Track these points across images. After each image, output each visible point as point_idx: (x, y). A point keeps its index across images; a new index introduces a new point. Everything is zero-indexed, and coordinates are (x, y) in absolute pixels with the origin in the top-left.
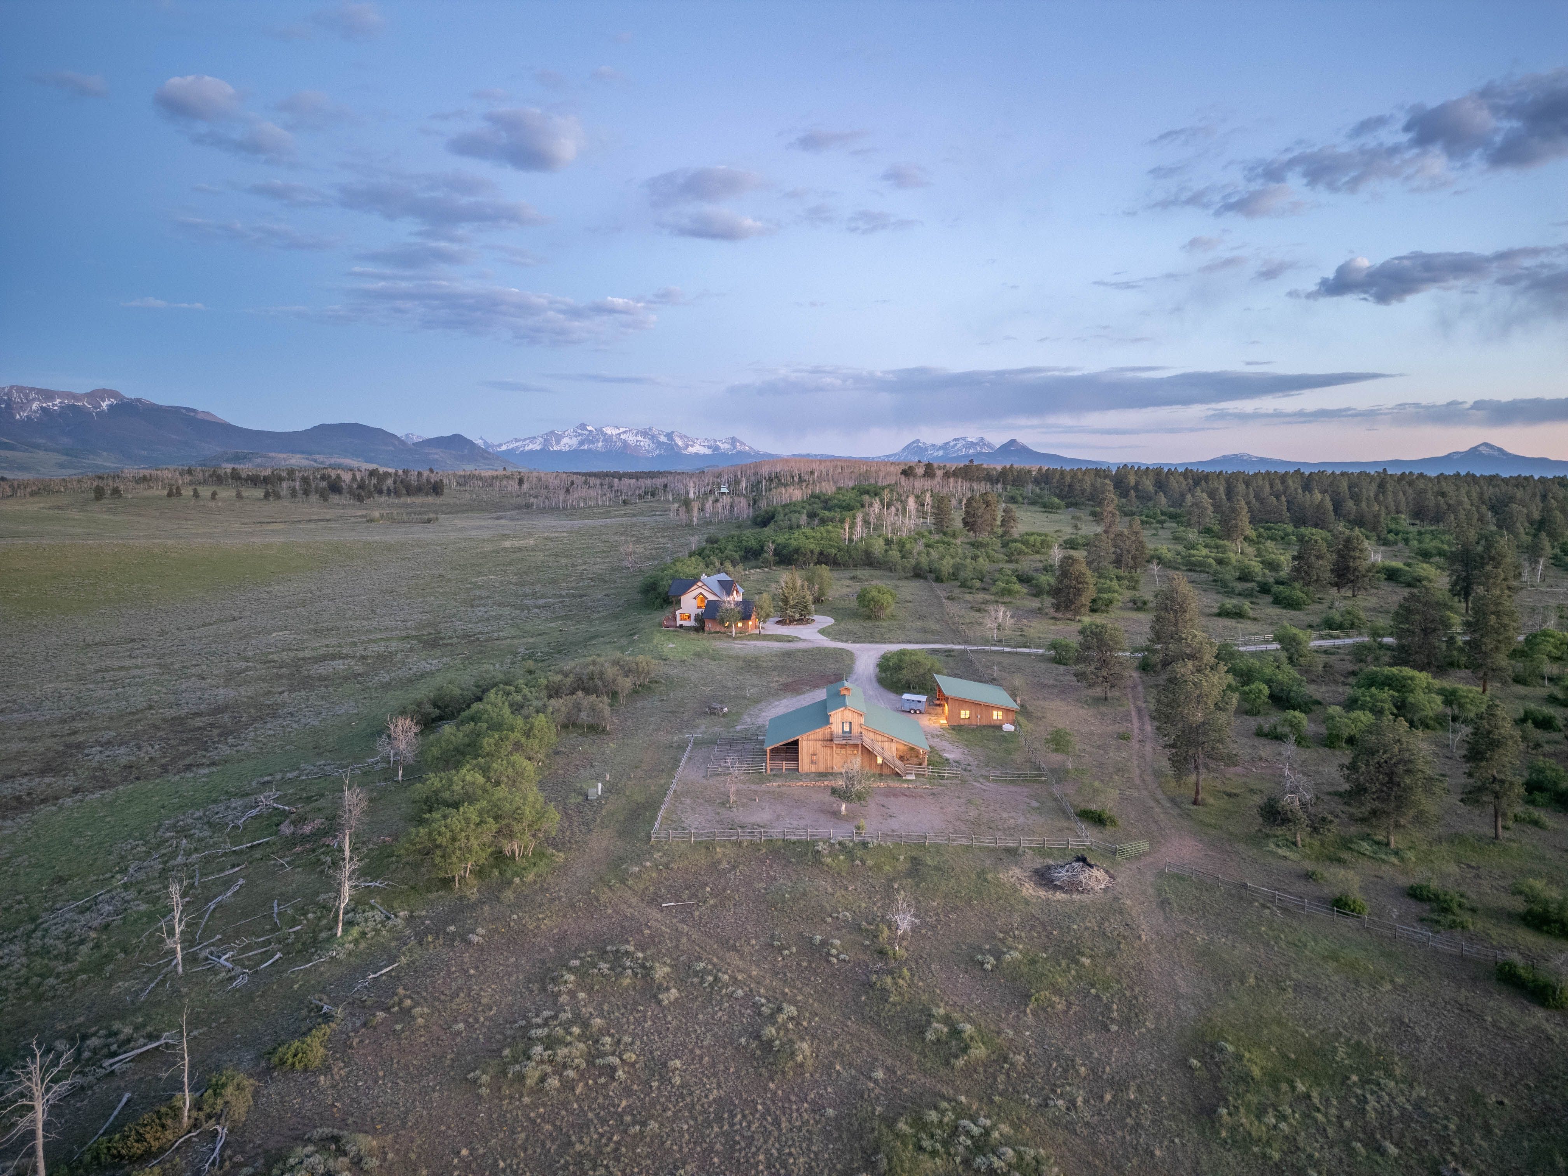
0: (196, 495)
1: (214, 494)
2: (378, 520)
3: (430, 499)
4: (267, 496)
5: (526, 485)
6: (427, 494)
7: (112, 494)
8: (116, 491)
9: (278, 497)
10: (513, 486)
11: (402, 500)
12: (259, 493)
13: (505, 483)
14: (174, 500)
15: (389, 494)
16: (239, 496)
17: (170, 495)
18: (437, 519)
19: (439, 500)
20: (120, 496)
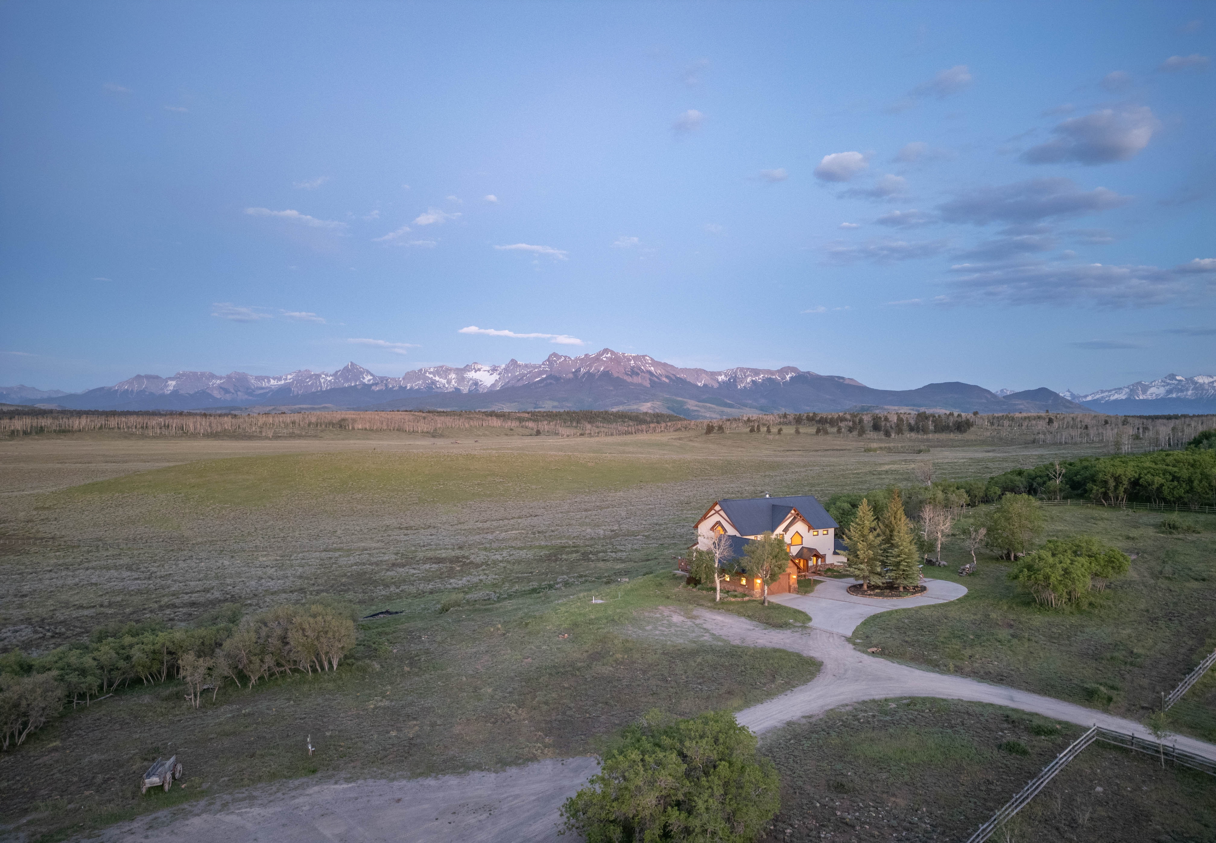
0: (769, 431)
1: (780, 431)
2: (875, 450)
3: (952, 436)
4: (818, 431)
5: (1056, 424)
6: (951, 431)
7: (718, 430)
8: (721, 428)
9: (826, 433)
10: (1042, 425)
11: (925, 437)
12: (813, 430)
13: (1034, 422)
14: (754, 435)
15: (918, 432)
16: (797, 432)
17: (752, 431)
18: (929, 451)
19: (959, 436)
20: (723, 432)
